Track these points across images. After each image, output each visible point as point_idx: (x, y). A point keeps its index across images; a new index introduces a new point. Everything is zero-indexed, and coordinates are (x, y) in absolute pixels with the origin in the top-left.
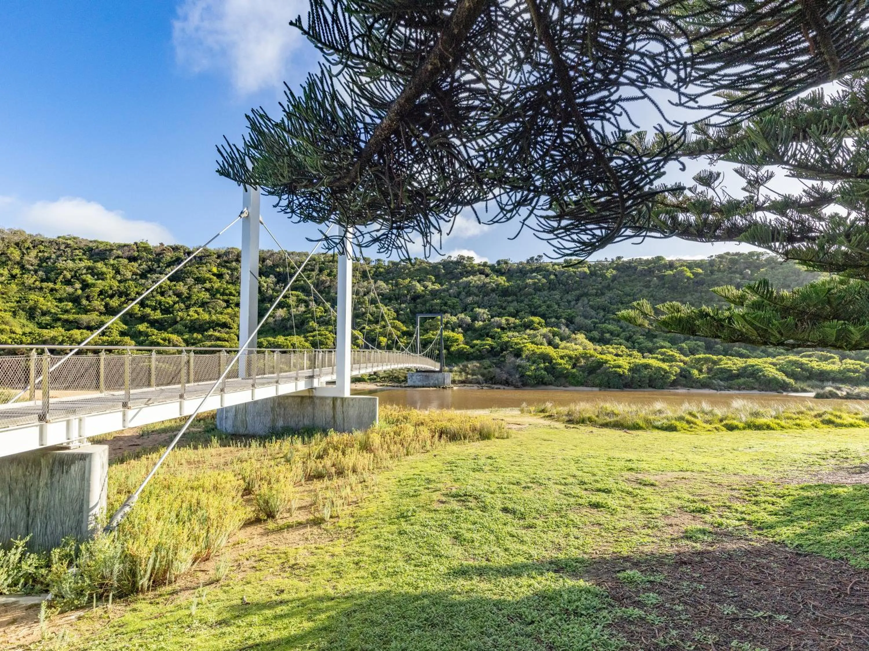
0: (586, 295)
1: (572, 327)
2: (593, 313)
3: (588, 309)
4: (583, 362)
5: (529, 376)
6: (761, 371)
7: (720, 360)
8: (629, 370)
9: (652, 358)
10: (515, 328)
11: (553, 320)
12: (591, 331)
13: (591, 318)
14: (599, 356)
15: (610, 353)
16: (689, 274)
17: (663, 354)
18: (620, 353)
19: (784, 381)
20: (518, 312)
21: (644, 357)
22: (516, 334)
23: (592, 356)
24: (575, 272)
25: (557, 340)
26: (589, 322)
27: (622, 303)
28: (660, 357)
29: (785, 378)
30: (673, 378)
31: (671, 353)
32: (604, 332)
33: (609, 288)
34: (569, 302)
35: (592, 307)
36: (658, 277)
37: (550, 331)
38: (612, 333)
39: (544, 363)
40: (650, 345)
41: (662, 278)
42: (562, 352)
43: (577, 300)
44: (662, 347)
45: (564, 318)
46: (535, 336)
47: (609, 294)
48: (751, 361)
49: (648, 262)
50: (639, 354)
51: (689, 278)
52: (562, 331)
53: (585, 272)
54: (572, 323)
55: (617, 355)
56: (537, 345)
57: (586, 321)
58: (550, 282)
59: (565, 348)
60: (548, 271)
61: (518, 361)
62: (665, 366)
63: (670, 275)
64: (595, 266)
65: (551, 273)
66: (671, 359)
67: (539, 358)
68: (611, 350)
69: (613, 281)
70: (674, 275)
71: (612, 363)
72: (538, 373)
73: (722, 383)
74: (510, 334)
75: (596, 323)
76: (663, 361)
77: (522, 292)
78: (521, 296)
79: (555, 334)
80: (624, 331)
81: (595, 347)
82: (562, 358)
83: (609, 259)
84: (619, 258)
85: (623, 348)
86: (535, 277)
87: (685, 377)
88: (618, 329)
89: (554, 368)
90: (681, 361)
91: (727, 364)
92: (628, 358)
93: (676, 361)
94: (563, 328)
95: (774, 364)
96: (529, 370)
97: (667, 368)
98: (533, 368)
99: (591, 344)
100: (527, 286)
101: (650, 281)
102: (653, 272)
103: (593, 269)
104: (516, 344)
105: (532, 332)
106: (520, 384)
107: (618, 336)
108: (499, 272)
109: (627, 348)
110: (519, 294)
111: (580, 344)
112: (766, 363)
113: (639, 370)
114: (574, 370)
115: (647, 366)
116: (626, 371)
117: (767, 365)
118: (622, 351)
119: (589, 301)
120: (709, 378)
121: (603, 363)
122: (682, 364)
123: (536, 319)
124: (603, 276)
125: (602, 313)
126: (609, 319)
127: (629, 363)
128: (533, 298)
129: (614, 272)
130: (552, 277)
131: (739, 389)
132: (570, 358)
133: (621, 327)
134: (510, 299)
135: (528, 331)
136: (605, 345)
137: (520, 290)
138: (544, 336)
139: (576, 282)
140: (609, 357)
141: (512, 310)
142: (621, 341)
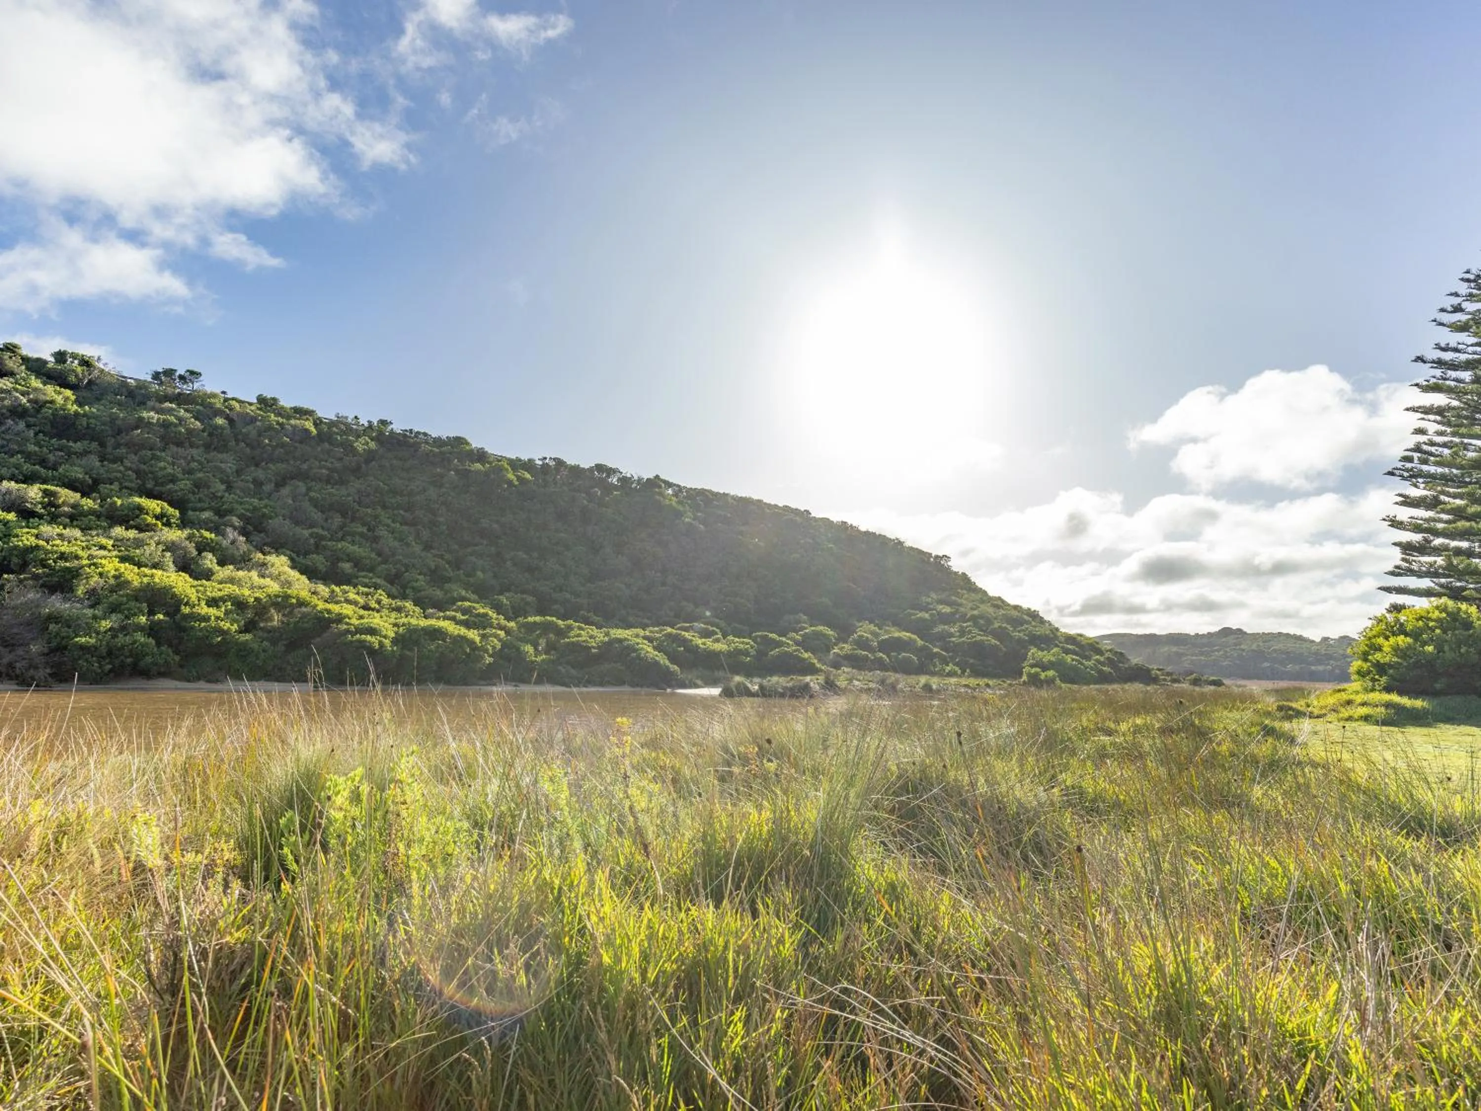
0: (304, 476)
1: (257, 538)
2: (317, 516)
3: (306, 505)
4: (276, 619)
5: (82, 648)
6: (635, 650)
7: (570, 628)
8: (395, 641)
9: (446, 618)
10: (75, 517)
11: (206, 515)
12: (306, 554)
13: (311, 526)
14: (321, 605)
15: (348, 601)
16: (511, 476)
17: (465, 611)
18: (373, 604)
19: (667, 667)
20: (96, 482)
21: (426, 617)
22: (77, 533)
23: (301, 603)
24: (281, 425)
25: (209, 561)
26: (306, 533)
27: (384, 507)
28: (459, 616)
29: (667, 663)
30: (488, 660)
31: (482, 611)
32: (339, 560)
33: (356, 471)
34: (258, 483)
35: (315, 503)
36: (457, 471)
37: (190, 538)
38: (357, 563)
39: (151, 613)
40: (439, 594)
41: (465, 474)
42: (213, 589)
43: (279, 485)
44: (464, 599)
45: (241, 517)
46: (139, 544)
47: (356, 485)
48: (619, 633)
49: (438, 442)
50: (417, 609)
51: (510, 483)
52: (225, 543)
53: (307, 431)
54: (259, 529)
55: (366, 607)
56: (139, 565)
57: (298, 530)
58: (214, 431)
59: (232, 581)
60: (211, 406)
61: (57, 604)
62: (473, 635)
63: (478, 472)
64: (332, 424)
65: (218, 413)
66: (480, 623)
67: (136, 599)
68: (352, 596)
69: (368, 461)
70: (487, 474)
71: (355, 621)
72: (121, 640)
73: (573, 672)
74: (47, 529)
75: (322, 538)
76: (467, 625)
77: (124, 439)
78: (118, 446)
79: (202, 547)
80: (385, 562)
81: (312, 586)
82: (213, 602)
83: (364, 421)
84: (383, 422)
85: (381, 594)
86: (170, 411)
87: (508, 659)
88: (373, 555)
89: (183, 630)
90: (501, 628)
91: (579, 635)
92: (394, 615)
93: (492, 626)
94: (231, 534)
95: (650, 639)
96: (89, 630)
97: (477, 639)
98: (106, 624)
99: (304, 578)
100: (141, 423)
101: (442, 476)
102: (450, 461)
103: (325, 428)
104: (63, 556)
105: (132, 534)
106: (43, 673)
107: (371, 570)
108: (59, 379)
109: (390, 596)
110: (111, 442)
111: (276, 578)
112: (637, 636)
113: (417, 643)
114: (248, 637)
115: (435, 634)
116: (387, 642)
117: (639, 640)
118: (379, 602)
119: (309, 489)
120: (553, 662)
121: (330, 621)
122: (502, 633)
123: (154, 505)
124: (349, 448)
125: (338, 520)
126: (353, 534)
127: (395, 625)
128: (154, 457)
129: (373, 445)
130: (220, 421)
131: (601, 684)
132: (240, 605)
133: (379, 554)
134: (78, 446)
135: (118, 531)
136: (338, 584)
137: (119, 432)
138: (171, 547)
139: (283, 445)
140: (347, 610)
141: (77, 473)
142: (379, 581)
